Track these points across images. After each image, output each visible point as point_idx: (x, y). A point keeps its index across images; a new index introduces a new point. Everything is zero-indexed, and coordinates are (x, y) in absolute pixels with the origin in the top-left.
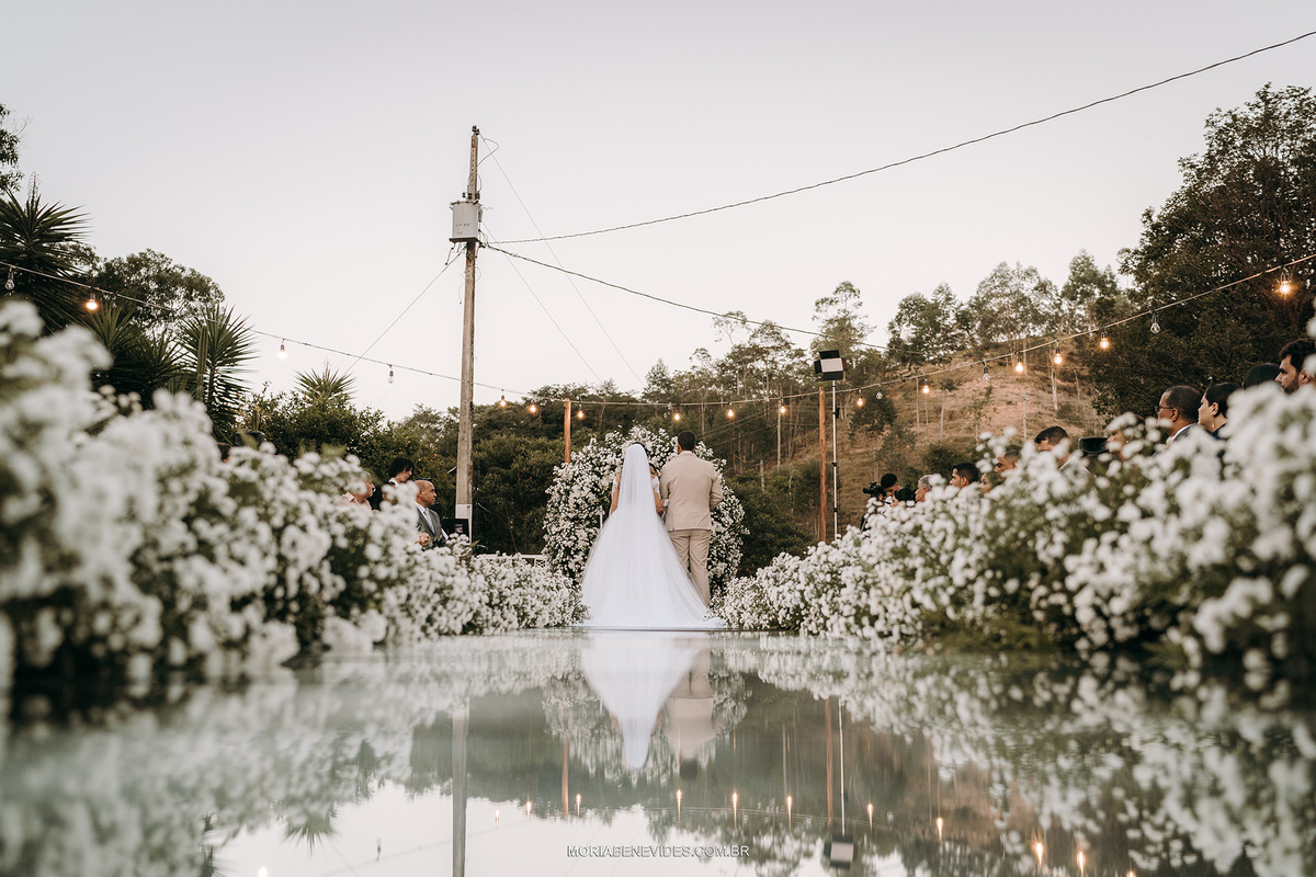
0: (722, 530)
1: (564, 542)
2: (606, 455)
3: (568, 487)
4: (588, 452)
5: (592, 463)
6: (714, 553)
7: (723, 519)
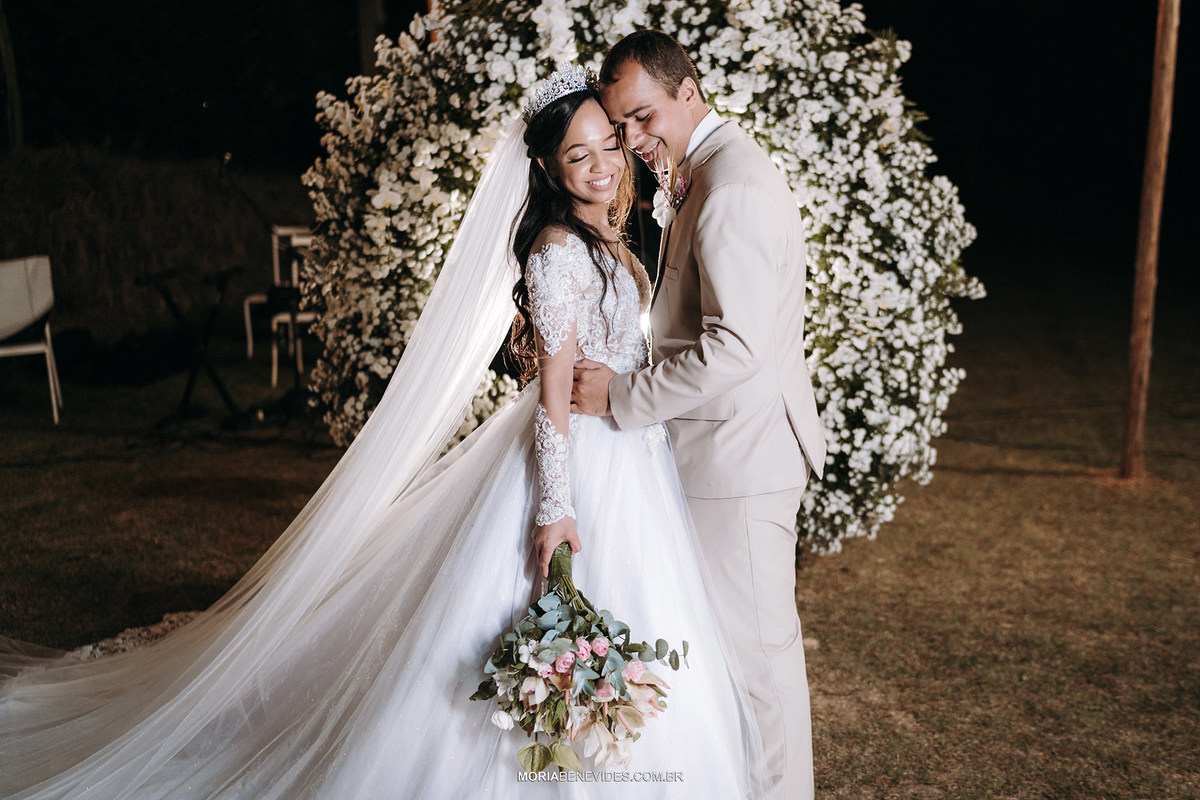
0: (900, 299)
1: (369, 357)
2: (488, 45)
3: (363, 169)
4: (429, 36)
5: (438, 82)
6: (875, 386)
7: (904, 265)
